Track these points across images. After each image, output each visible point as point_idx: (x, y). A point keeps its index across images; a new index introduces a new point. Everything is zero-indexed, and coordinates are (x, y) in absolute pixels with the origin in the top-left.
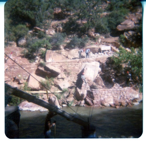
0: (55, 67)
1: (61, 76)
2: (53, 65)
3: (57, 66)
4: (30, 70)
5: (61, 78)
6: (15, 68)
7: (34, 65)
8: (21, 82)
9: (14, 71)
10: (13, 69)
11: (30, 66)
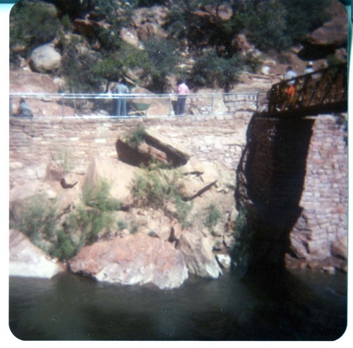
0: (169, 137)
1: (193, 165)
2: (164, 131)
3: (176, 135)
4: (93, 145)
5: (193, 171)
6: (45, 135)
7: (107, 129)
8: (68, 180)
9: (44, 146)
10: (40, 139)
11: (93, 132)
